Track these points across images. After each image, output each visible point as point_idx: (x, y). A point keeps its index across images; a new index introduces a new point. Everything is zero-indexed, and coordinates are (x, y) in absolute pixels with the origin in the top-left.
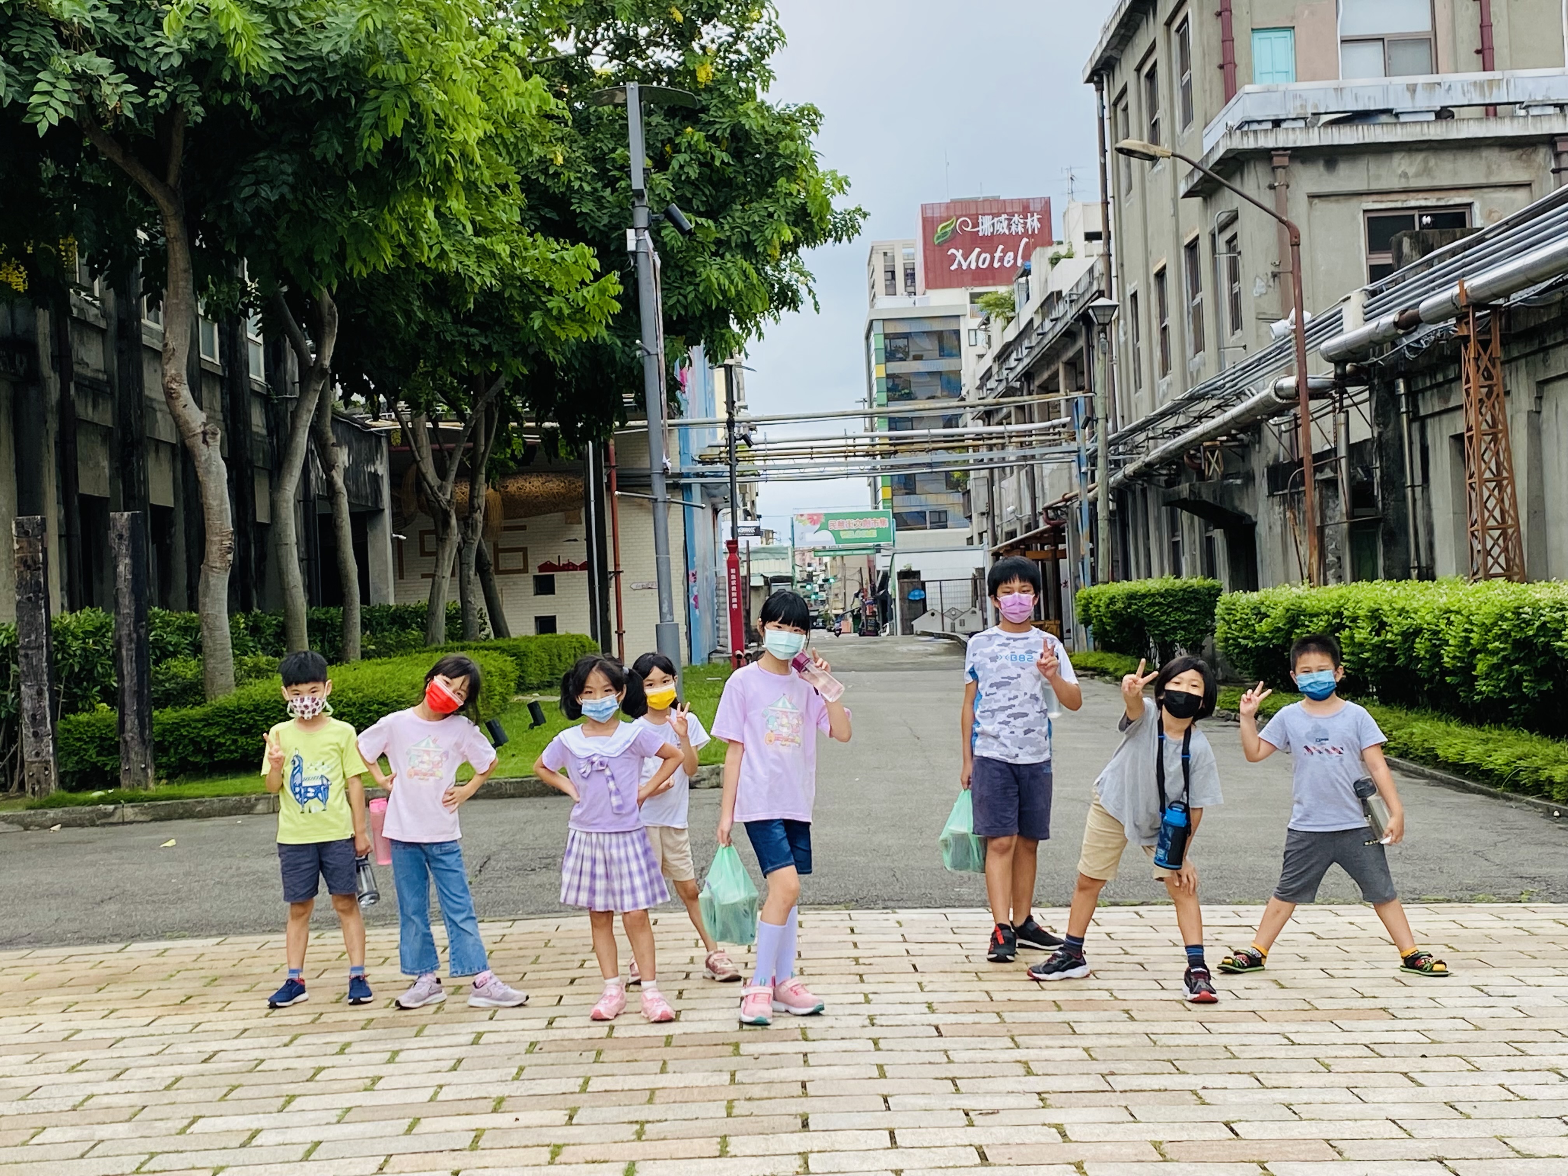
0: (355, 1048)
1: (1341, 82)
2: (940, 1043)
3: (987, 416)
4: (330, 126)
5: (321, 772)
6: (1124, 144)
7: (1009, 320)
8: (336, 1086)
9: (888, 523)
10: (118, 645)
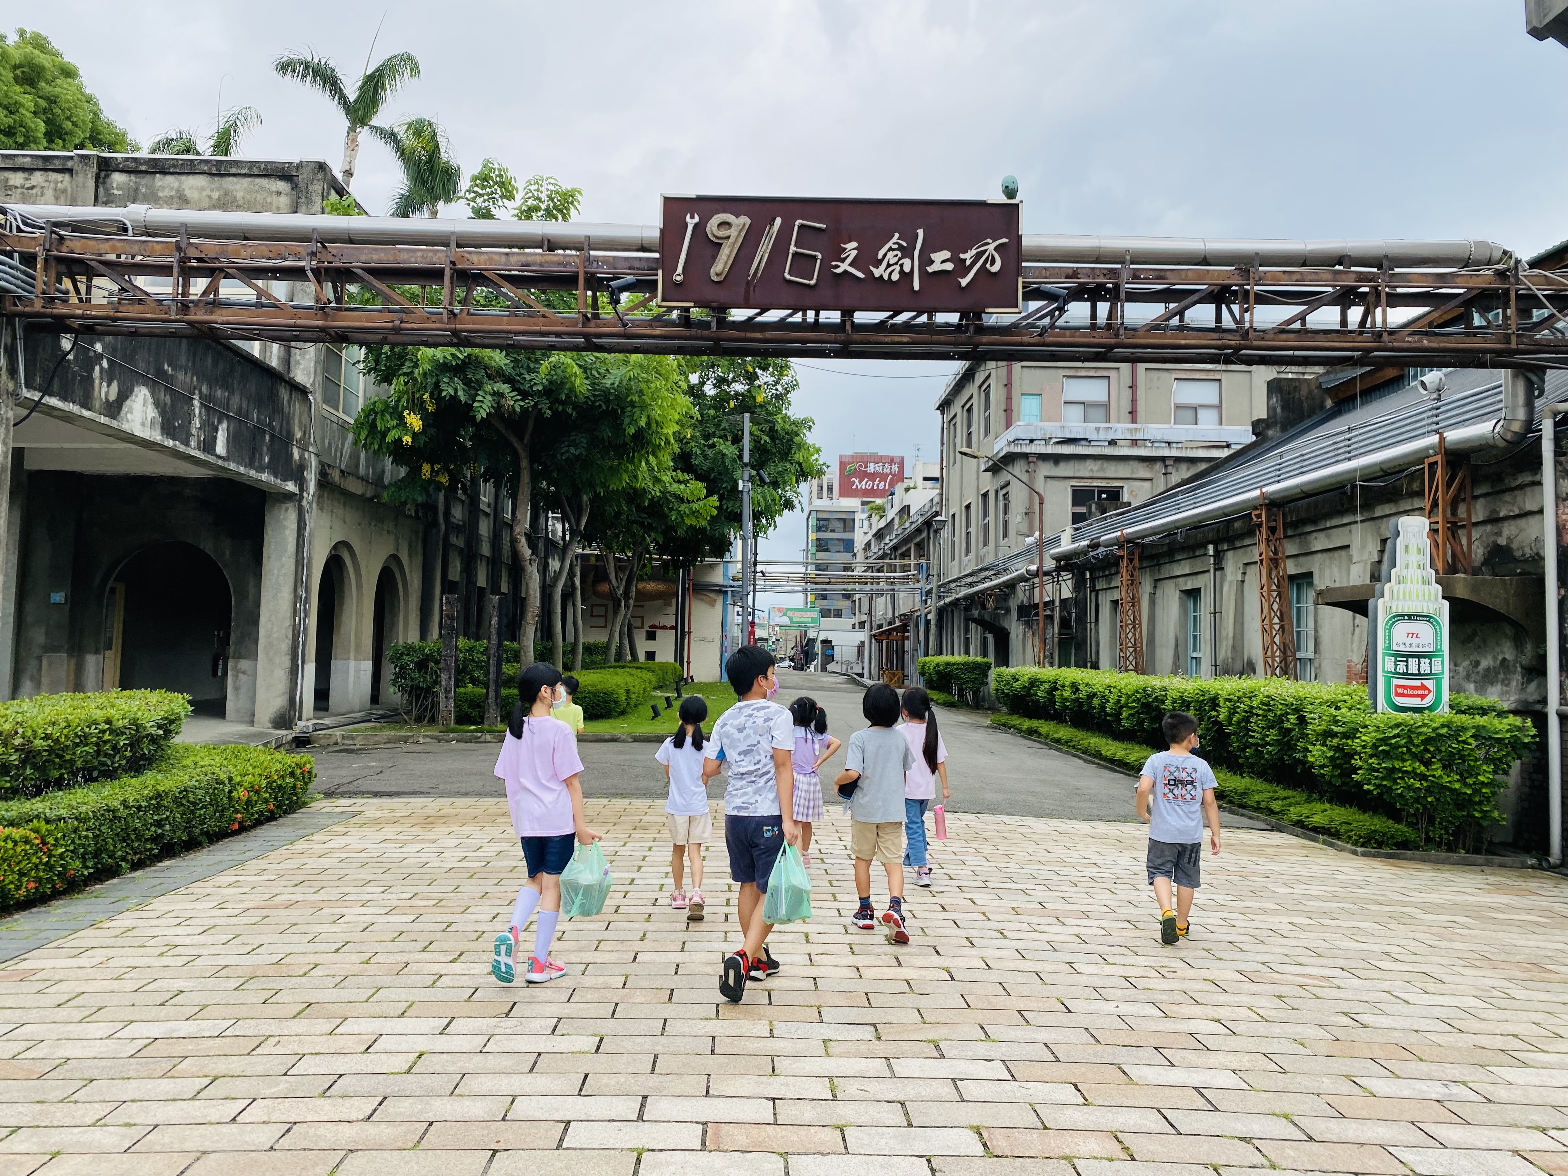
1: (1062, 423)
3: (871, 567)
7: (882, 517)
9: (816, 614)
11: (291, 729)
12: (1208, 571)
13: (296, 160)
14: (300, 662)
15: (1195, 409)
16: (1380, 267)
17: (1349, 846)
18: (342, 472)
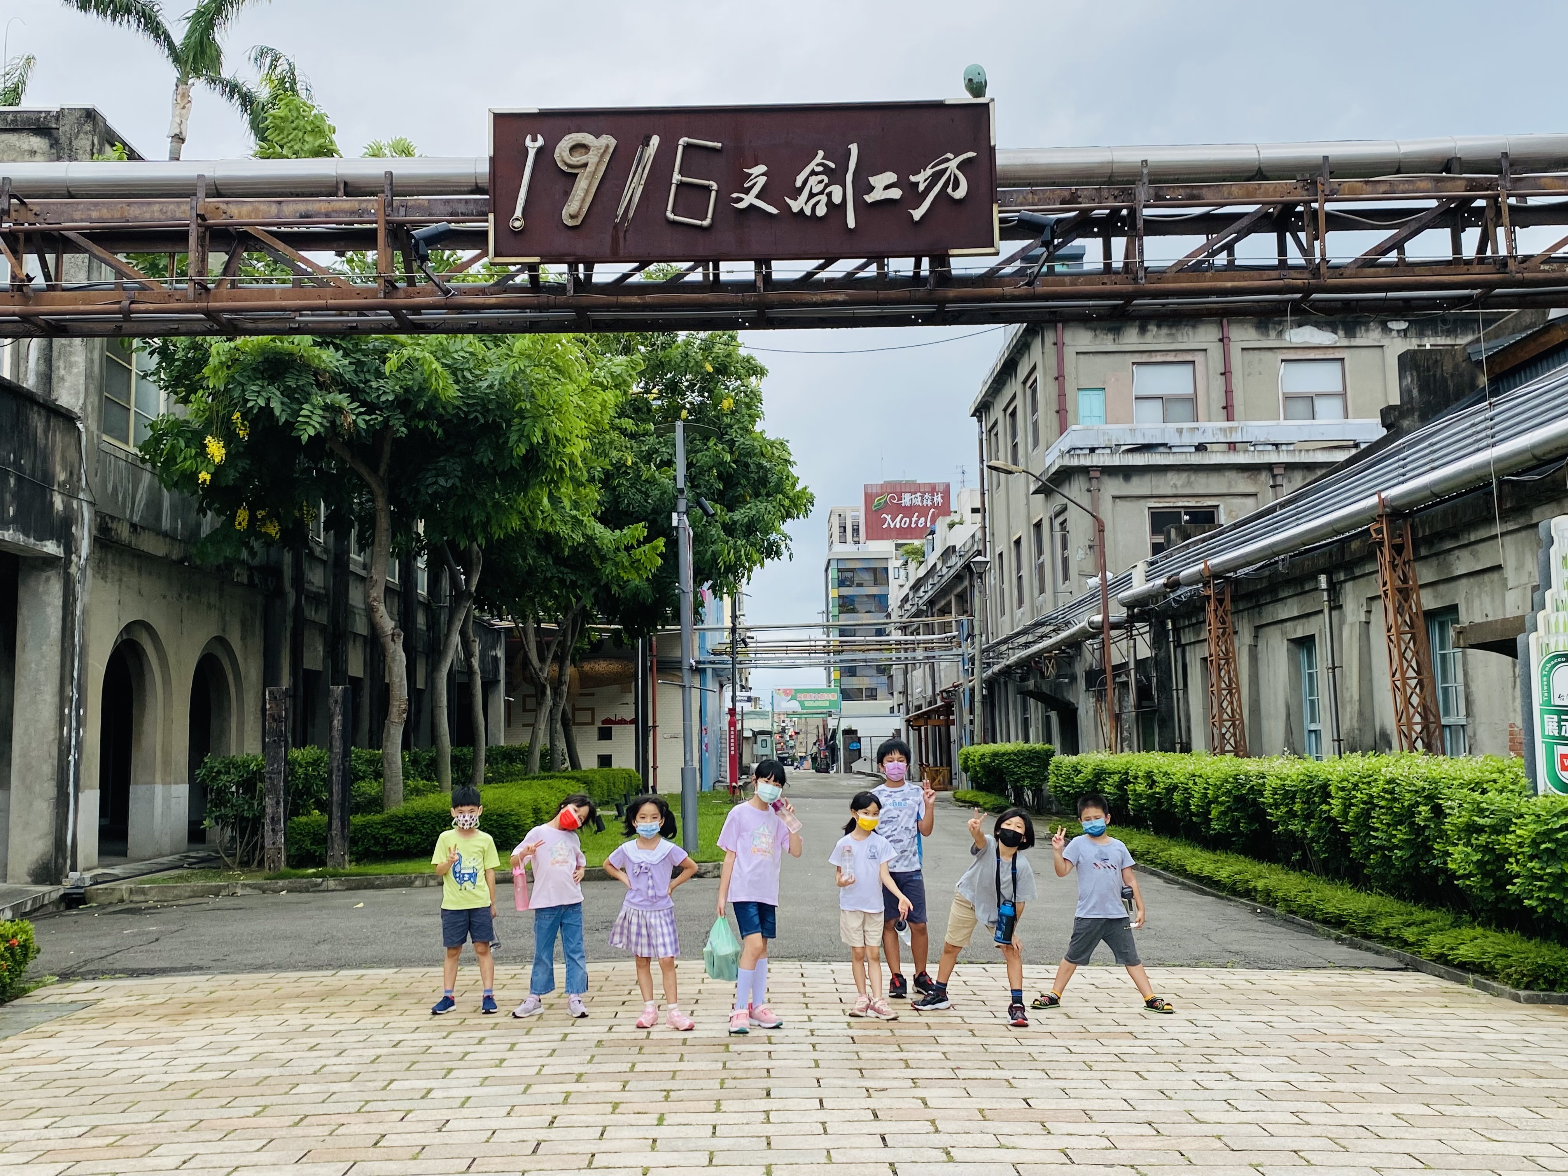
0: (487, 1041)
1: (1134, 425)
2: (855, 1047)
3: (904, 629)
4: (486, 442)
5: (472, 865)
6: (994, 463)
7: (921, 563)
8: (478, 1064)
9: (836, 696)
10: (330, 773)
11: (60, 883)
12: (1322, 611)
13: (54, 107)
14: (71, 789)
15: (1310, 399)
16: (1499, 172)
17: (1508, 988)
18: (133, 526)
